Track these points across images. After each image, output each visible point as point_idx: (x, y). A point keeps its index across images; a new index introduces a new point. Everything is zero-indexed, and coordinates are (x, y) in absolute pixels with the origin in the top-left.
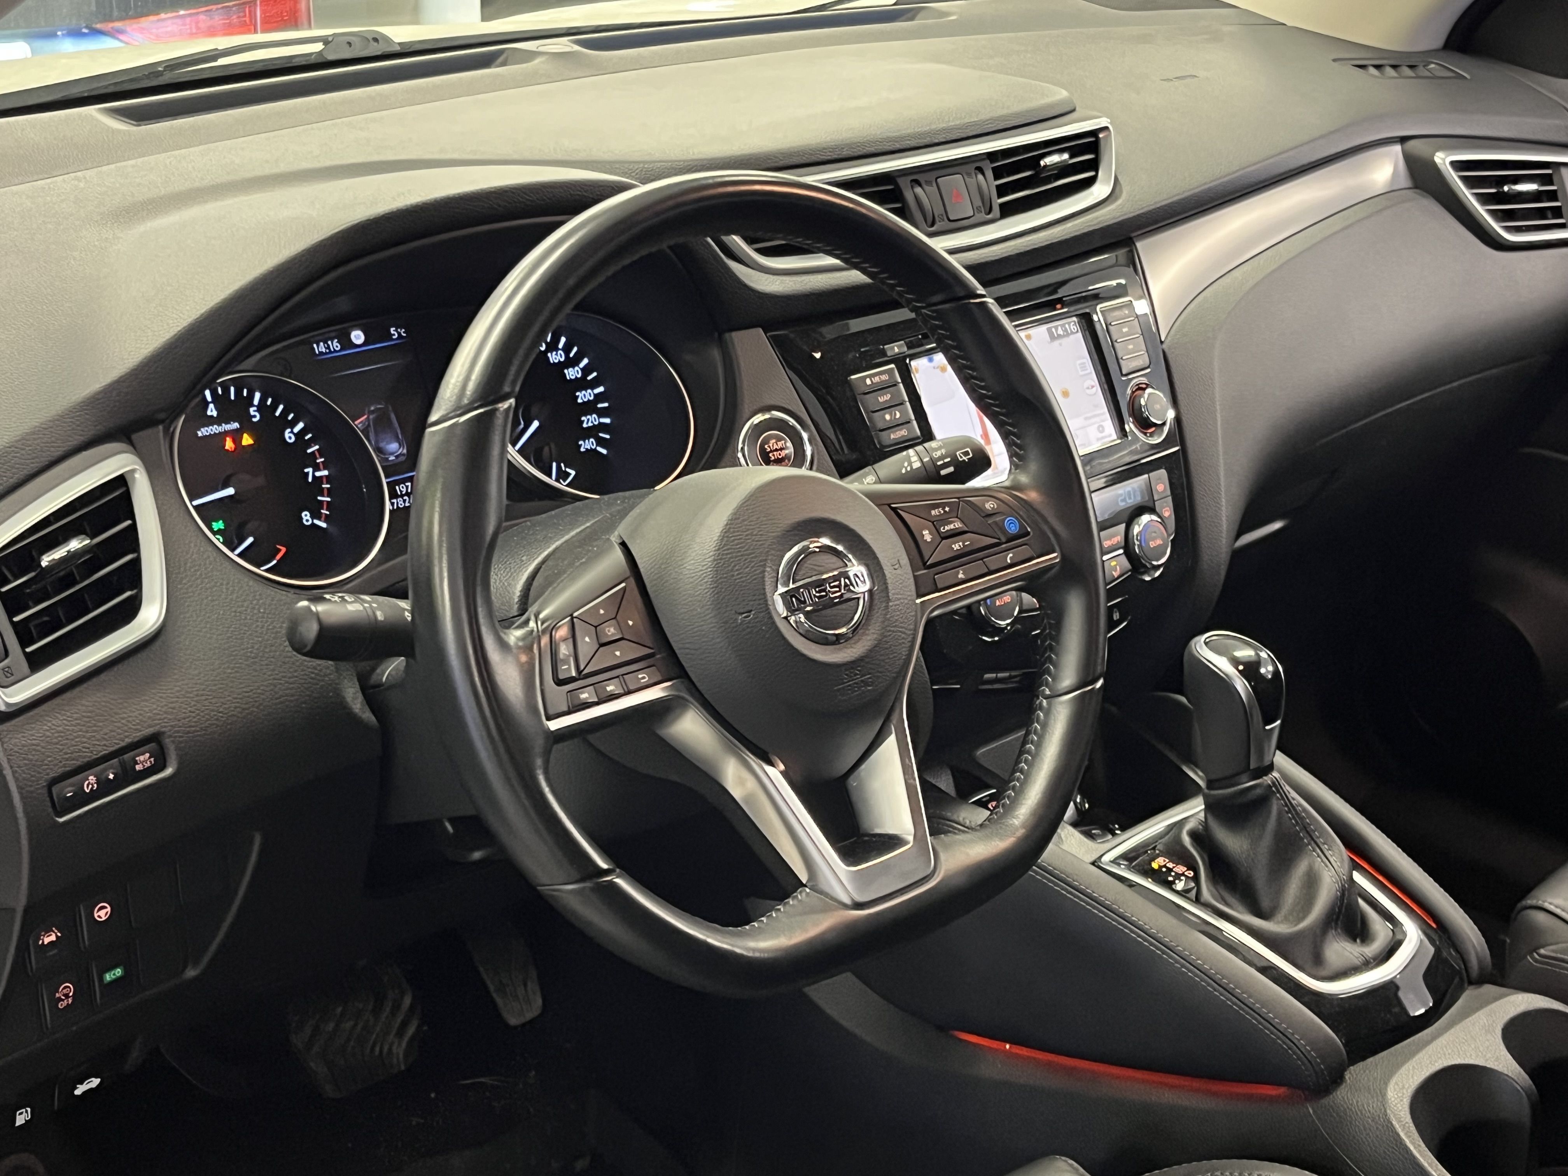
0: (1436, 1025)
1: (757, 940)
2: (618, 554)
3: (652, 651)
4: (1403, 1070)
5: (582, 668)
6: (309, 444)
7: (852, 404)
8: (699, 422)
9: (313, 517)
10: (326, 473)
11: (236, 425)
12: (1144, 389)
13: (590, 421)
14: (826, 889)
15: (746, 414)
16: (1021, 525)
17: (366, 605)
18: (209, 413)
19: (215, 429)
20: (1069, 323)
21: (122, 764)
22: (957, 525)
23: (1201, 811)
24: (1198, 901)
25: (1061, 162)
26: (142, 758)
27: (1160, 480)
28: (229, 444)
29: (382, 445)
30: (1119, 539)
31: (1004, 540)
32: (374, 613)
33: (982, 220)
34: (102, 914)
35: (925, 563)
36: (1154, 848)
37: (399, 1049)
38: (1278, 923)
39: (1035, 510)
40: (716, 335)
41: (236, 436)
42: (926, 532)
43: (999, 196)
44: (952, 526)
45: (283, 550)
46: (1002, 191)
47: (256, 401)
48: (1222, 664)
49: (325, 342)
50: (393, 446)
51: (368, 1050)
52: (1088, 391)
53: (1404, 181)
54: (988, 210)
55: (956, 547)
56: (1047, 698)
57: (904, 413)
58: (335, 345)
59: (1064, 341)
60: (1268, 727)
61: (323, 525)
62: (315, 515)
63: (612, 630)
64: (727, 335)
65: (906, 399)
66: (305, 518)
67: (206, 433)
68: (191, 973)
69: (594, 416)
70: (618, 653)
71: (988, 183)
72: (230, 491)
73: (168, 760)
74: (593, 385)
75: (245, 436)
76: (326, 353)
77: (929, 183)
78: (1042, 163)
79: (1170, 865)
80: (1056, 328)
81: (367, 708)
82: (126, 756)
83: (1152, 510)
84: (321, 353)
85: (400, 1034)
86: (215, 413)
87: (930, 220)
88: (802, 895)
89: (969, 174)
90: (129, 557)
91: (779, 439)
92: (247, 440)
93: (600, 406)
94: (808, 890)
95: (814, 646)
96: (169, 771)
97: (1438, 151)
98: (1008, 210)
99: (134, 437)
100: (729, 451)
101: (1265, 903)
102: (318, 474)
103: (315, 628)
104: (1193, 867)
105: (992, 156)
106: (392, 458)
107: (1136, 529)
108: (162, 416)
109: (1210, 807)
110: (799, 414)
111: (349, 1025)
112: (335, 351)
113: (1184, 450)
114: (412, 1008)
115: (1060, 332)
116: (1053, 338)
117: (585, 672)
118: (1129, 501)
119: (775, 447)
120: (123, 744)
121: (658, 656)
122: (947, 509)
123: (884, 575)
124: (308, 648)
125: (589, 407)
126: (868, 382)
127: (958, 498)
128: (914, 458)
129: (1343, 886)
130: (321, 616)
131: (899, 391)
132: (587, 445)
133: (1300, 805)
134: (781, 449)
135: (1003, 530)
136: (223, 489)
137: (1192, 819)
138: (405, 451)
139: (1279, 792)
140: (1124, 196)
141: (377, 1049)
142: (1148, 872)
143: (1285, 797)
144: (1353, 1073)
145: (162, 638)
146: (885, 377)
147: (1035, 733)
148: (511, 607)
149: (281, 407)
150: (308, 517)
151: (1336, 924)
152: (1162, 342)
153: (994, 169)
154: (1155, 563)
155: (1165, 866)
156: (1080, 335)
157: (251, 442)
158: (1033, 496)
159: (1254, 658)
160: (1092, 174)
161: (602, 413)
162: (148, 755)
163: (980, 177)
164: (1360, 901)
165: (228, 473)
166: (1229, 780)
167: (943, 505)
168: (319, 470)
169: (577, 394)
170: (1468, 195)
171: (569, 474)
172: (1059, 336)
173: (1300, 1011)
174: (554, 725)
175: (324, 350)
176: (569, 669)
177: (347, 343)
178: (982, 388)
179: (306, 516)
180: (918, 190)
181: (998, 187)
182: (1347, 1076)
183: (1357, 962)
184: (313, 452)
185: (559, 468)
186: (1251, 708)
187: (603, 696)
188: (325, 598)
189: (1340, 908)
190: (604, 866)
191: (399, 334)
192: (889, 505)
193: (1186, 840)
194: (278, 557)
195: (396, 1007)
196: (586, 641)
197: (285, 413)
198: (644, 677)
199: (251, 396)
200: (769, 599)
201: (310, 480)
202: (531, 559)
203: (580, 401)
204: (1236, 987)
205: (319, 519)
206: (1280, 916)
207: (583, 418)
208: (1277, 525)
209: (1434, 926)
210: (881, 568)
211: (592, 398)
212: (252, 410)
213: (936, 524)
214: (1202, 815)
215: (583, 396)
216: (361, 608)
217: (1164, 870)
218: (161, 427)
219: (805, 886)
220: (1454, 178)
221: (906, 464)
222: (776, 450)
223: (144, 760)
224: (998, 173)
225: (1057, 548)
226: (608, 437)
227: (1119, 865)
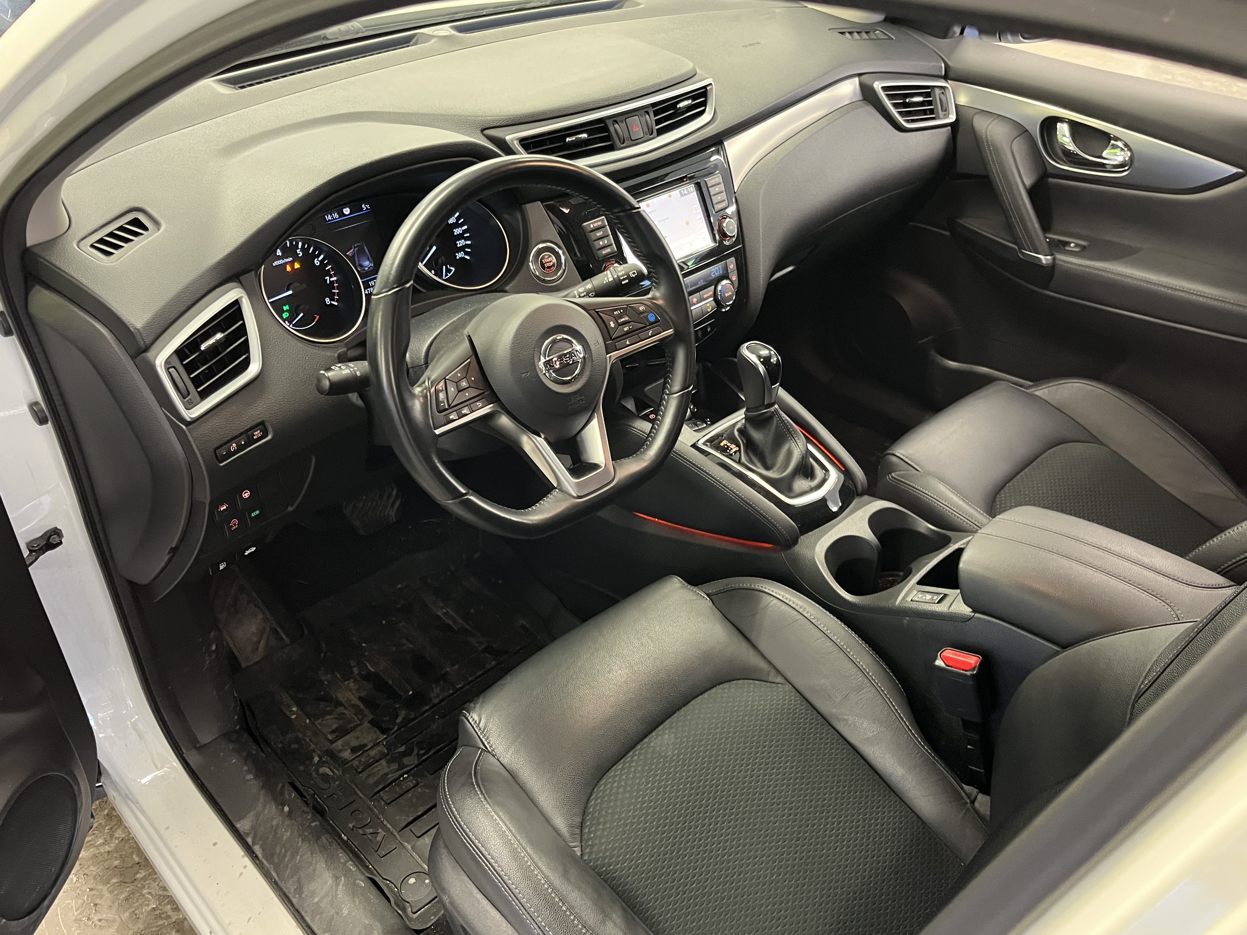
0: (840, 517)
1: (534, 516)
2: (467, 343)
3: (482, 391)
4: (823, 539)
5: (450, 403)
6: (326, 265)
7: (584, 237)
8: (511, 248)
9: (331, 300)
10: (335, 278)
11: (291, 259)
12: (726, 218)
13: (460, 243)
14: (565, 489)
15: (533, 244)
16: (656, 317)
17: (352, 369)
18: (278, 254)
19: (281, 262)
20: (690, 188)
21: (248, 436)
22: (627, 318)
23: (743, 419)
24: (739, 462)
25: (689, 104)
26: (256, 433)
27: (731, 263)
28: (289, 268)
29: (362, 263)
30: (711, 293)
31: (648, 324)
32: (355, 373)
33: (648, 138)
34: (246, 495)
35: (611, 338)
36: (722, 436)
37: (393, 513)
38: (774, 472)
39: (662, 309)
40: (518, 205)
41: (292, 264)
42: (611, 323)
43: (657, 125)
44: (623, 320)
45: (318, 317)
46: (658, 122)
47: (300, 247)
48: (753, 358)
49: (331, 215)
50: (366, 263)
51: (378, 515)
52: (699, 221)
53: (859, 97)
54: (651, 133)
55: (626, 329)
56: (667, 394)
57: (609, 240)
58: (336, 215)
59: (687, 196)
60: (773, 387)
61: (336, 304)
62: (332, 299)
63: (464, 384)
64: (523, 206)
65: (610, 233)
66: (327, 301)
67: (277, 264)
68: (290, 509)
69: (463, 240)
70: (467, 394)
71: (651, 119)
72: (290, 292)
73: (269, 432)
74: (462, 225)
75: (296, 264)
76: (332, 220)
77: (622, 122)
78: (678, 106)
79: (729, 444)
80: (684, 190)
81: (359, 399)
82: (249, 433)
83: (727, 277)
84: (329, 220)
85: (392, 506)
86: (280, 254)
87: (622, 141)
88: (555, 493)
89: (642, 115)
90: (243, 339)
91: (550, 256)
92: (297, 266)
93: (465, 235)
94: (557, 490)
95: (558, 386)
96: (269, 437)
97: (875, 81)
98: (661, 132)
99: (241, 278)
100: (526, 264)
101: (769, 462)
102: (332, 279)
103: (328, 383)
104: (738, 445)
105: (654, 105)
106: (366, 269)
107: (719, 288)
108: (253, 267)
109: (747, 419)
110: (558, 243)
111: (369, 504)
112: (336, 219)
113: (744, 246)
114: (397, 496)
115: (686, 192)
116: (682, 195)
117: (452, 405)
118: (716, 274)
119: (548, 261)
120: (247, 428)
121: (486, 393)
122: (622, 311)
123: (590, 349)
124: (327, 392)
125: (461, 237)
126: (592, 226)
127: (627, 305)
128: (610, 276)
129: (803, 456)
130: (330, 378)
131: (607, 229)
132: (460, 255)
133: (786, 420)
134: (550, 262)
135: (648, 320)
136: (286, 292)
137: (739, 423)
138: (373, 265)
139: (777, 414)
140: (719, 118)
141: (383, 514)
142: (718, 448)
143: (780, 416)
144: (803, 539)
145: (261, 376)
146: (600, 223)
147: (662, 411)
148: (421, 361)
149: (312, 248)
150: (329, 301)
151: (799, 472)
152: (735, 193)
153: (654, 111)
154: (727, 304)
155: (726, 445)
156: (695, 193)
157: (299, 266)
158: (660, 302)
159: (768, 355)
160: (703, 108)
161: (466, 239)
162: (259, 431)
163: (647, 116)
164: (811, 460)
165: (290, 282)
166: (757, 408)
167: (620, 309)
168: (332, 277)
169: (454, 230)
170: (888, 103)
171: (452, 270)
172: (685, 194)
173: (780, 513)
174: (438, 432)
175: (330, 219)
176: (444, 405)
177: (342, 214)
178: (638, 252)
179: (327, 300)
180: (616, 126)
181: (656, 120)
182: (799, 540)
183: (807, 489)
184: (329, 269)
185: (447, 267)
186: (765, 377)
187: (460, 416)
188: (332, 369)
189: (801, 466)
190: (464, 491)
191: (366, 207)
192: (595, 310)
193: (736, 433)
194: (315, 321)
195: (390, 494)
196: (452, 389)
197: (314, 251)
198: (479, 404)
199: (297, 244)
200: (536, 364)
201: (328, 282)
202: (430, 336)
203: (455, 234)
204: (753, 504)
205: (334, 301)
206: (775, 469)
207: (457, 242)
208: (790, 269)
209: (843, 469)
210: (589, 346)
211: (461, 232)
212: (298, 251)
213: (616, 318)
214: (744, 421)
215: (457, 231)
216: (349, 372)
217: (726, 447)
218: (253, 272)
219: (556, 488)
220: (882, 95)
221: (606, 279)
222: (548, 262)
223: (257, 434)
224: (656, 113)
225: (673, 327)
226: (470, 250)
227: (707, 445)
